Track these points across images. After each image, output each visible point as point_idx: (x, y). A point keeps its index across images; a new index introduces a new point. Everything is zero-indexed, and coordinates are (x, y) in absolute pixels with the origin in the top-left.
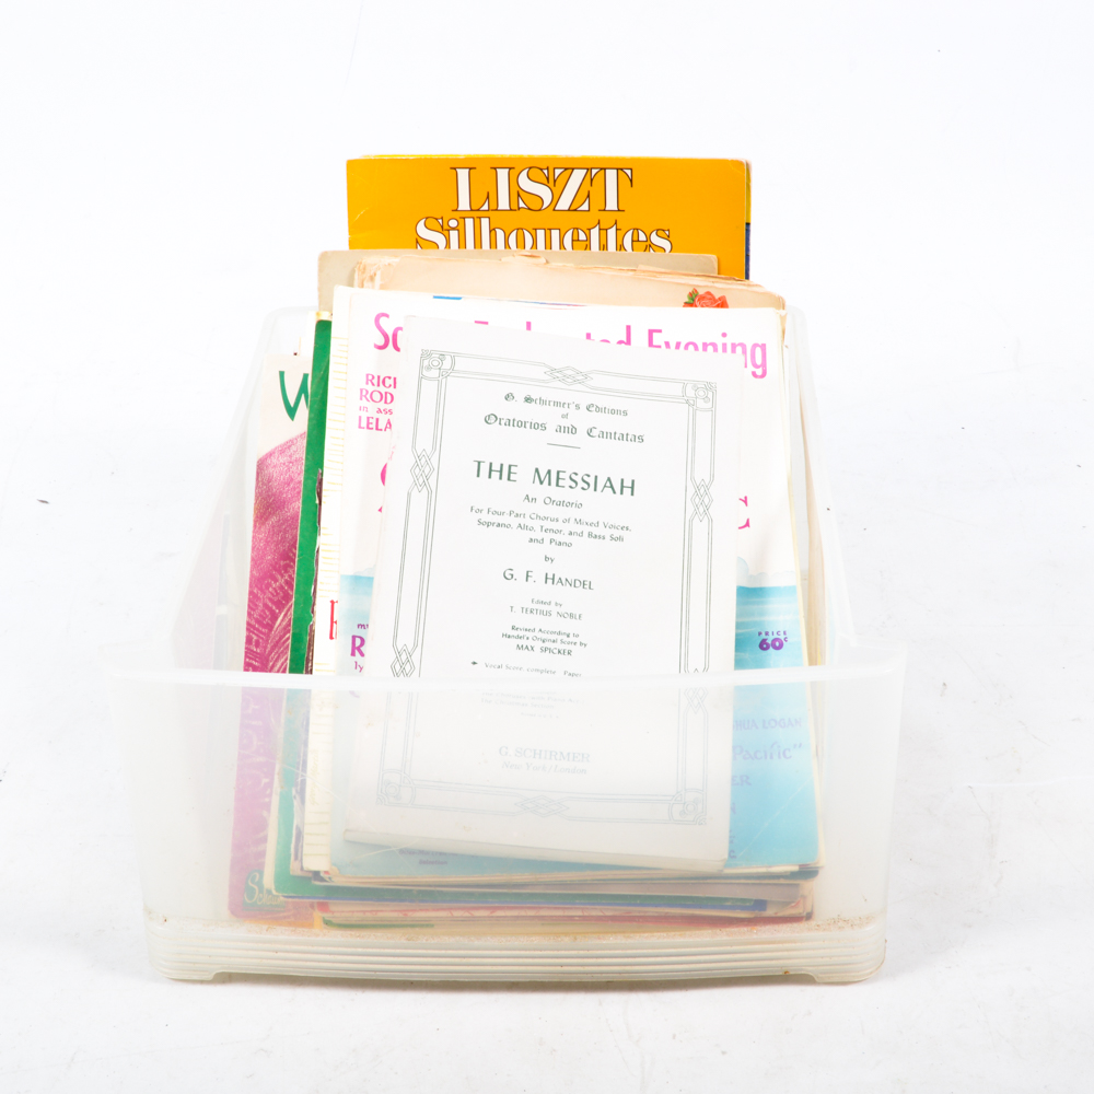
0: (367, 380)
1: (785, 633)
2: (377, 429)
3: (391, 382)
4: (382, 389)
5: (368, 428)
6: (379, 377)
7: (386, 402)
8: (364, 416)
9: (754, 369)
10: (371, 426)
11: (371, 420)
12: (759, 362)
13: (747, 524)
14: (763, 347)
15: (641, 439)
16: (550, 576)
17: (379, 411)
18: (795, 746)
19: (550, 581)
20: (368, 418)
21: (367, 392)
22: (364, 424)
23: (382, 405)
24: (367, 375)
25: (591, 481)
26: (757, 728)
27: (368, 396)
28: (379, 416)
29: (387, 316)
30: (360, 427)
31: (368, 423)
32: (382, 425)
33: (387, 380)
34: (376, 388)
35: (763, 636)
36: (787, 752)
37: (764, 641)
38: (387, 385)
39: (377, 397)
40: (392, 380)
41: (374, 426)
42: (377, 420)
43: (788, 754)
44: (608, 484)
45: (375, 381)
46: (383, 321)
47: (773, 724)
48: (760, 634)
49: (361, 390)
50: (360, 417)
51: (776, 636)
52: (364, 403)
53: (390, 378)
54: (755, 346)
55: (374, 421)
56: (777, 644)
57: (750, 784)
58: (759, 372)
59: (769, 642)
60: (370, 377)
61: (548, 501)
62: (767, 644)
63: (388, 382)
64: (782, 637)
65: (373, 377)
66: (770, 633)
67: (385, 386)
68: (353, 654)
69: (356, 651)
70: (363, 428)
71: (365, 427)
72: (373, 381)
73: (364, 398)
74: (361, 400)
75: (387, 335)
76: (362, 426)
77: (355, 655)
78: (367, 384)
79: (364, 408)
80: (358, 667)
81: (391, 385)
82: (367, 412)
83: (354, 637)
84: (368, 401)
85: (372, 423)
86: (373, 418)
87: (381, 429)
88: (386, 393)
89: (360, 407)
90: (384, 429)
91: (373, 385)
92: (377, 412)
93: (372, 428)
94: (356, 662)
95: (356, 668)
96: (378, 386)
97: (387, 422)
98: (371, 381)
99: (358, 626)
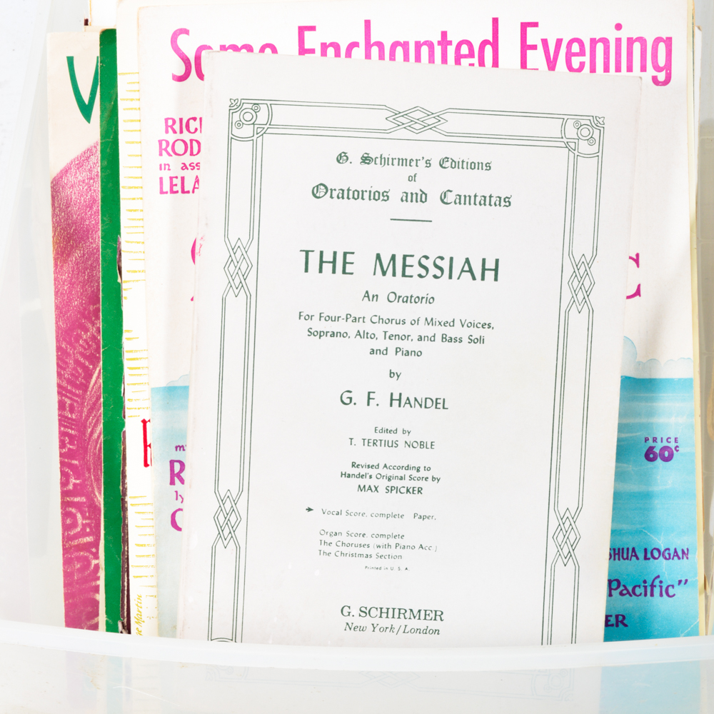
0: (167, 126)
1: (676, 440)
2: (183, 192)
3: (197, 124)
4: (186, 136)
5: (172, 192)
6: (181, 120)
7: (192, 154)
8: (166, 175)
9: (655, 73)
10: (175, 189)
11: (175, 181)
12: (662, 62)
13: (638, 293)
14: (668, 42)
15: (507, 201)
16: (396, 396)
17: (184, 167)
18: (680, 582)
19: (396, 403)
20: (171, 178)
21: (168, 143)
22: (166, 187)
23: (187, 159)
24: (166, 120)
25: (445, 264)
26: (638, 558)
27: (169, 149)
28: (185, 173)
29: (186, 32)
30: (162, 192)
31: (172, 185)
32: (189, 186)
33: (191, 121)
34: (178, 136)
35: (650, 443)
36: (670, 588)
37: (651, 449)
38: (192, 129)
39: (180, 147)
40: (198, 121)
41: (178, 188)
42: (183, 179)
43: (671, 591)
44: (466, 268)
45: (177, 127)
46: (182, 40)
47: (656, 554)
48: (647, 440)
49: (160, 142)
50: (161, 179)
51: (665, 444)
52: (165, 159)
53: (195, 119)
54: (658, 40)
55: (179, 182)
56: (666, 454)
57: (626, 625)
58: (661, 76)
59: (657, 450)
60: (170, 122)
61: (392, 297)
62: (654, 454)
63: (193, 125)
64: (672, 445)
65: (174, 122)
66: (659, 440)
67: (190, 132)
68: (172, 483)
69: (176, 479)
70: (167, 193)
71: (169, 190)
72: (174, 127)
73: (164, 152)
74: (161, 154)
75: (188, 59)
76: (164, 190)
77: (174, 484)
78: (167, 132)
79: (165, 165)
80: (179, 497)
81: (196, 129)
82: (169, 169)
83: (172, 462)
84: (170, 155)
85: (176, 185)
86: (177, 177)
87: (188, 192)
88: (191, 141)
89: (161, 165)
90: (191, 191)
91: (175, 132)
92: (182, 169)
93: (177, 192)
94: (176, 492)
95: (177, 499)
96: (181, 132)
97: (194, 181)
98: (171, 127)
99: (176, 447)
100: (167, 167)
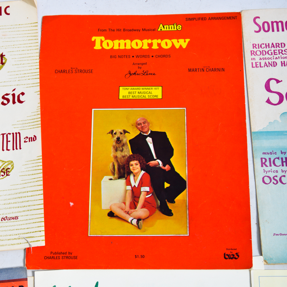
2: (261, 67)
3: (264, 46)
4: (261, 49)
5: (256, 67)
6: (258, 44)
7: (263, 55)
8: (254, 62)
10: (257, 66)
11: (257, 63)
17: (261, 59)
20: (256, 63)
21: (254, 51)
22: (254, 65)
23: (262, 56)
24: (253, 45)
27: (255, 53)
28: (261, 61)
29: (259, 18)
30: (253, 67)
31: (256, 65)
32: (263, 65)
33: (262, 45)
34: (258, 49)
38: (263, 47)
39: (258, 53)
40: (265, 45)
41: (259, 66)
42: (260, 63)
45: (257, 46)
46: (257, 20)
49: (251, 51)
50: (252, 63)
52: (253, 56)
53: (263, 44)
55: (259, 64)
60: (254, 45)
63: (263, 46)
65: (256, 45)
67: (262, 48)
68: (262, 166)
69: (263, 165)
70: (254, 67)
71: (255, 67)
72: (256, 47)
73: (253, 54)
74: (252, 55)
75: (260, 26)
76: (254, 66)
77: (263, 167)
78: (253, 48)
79: (253, 58)
80: (265, 172)
81: (264, 47)
82: (255, 60)
83: (262, 159)
84: (255, 55)
85: (258, 65)
86: (258, 62)
87: (262, 67)
88: (263, 51)
89: (252, 59)
90: (263, 67)
91: (256, 48)
92: (260, 59)
93: (258, 67)
94: (264, 170)
95: (264, 172)
96: (259, 48)
97: (264, 63)
98: (255, 47)
99: (263, 153)
100: (254, 59)
